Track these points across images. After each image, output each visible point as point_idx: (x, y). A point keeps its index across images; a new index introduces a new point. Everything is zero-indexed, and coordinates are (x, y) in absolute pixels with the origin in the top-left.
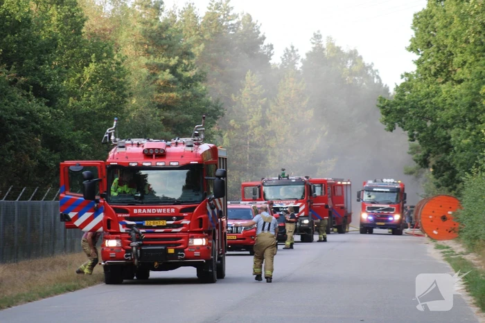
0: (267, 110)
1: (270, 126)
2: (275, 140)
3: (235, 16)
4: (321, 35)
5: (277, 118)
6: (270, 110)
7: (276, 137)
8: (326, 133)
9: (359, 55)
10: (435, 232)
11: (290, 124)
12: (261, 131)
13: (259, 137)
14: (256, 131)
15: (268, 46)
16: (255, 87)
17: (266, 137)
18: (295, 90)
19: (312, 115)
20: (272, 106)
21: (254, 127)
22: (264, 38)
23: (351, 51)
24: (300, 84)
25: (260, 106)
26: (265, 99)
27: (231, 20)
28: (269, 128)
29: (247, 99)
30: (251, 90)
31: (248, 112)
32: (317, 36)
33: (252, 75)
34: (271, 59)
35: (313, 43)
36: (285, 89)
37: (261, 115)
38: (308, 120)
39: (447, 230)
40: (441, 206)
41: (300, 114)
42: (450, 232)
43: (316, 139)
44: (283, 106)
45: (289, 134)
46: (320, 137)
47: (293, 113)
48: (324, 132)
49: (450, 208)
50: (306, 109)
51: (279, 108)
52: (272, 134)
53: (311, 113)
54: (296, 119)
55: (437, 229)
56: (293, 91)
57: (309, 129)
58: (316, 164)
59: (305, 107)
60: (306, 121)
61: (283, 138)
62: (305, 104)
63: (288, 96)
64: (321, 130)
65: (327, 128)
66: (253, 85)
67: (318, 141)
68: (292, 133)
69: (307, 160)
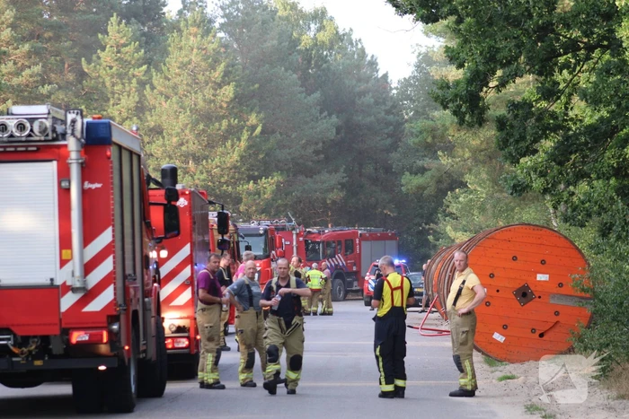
0: (148, 87)
1: (154, 118)
2: (160, 142)
5: (166, 101)
6: (153, 88)
7: (163, 138)
8: (259, 129)
9: (329, 15)
10: (498, 337)
11: (189, 113)
16: (125, 45)
17: (147, 139)
18: (199, 49)
19: (231, 95)
20: (157, 80)
21: (123, 120)
24: (209, 38)
25: (134, 81)
26: (145, 67)
28: (151, 121)
29: (111, 68)
30: (119, 52)
31: (113, 93)
33: (119, 23)
36: (180, 48)
37: (136, 98)
38: (225, 105)
39: (533, 331)
40: (515, 258)
41: (208, 92)
42: (541, 335)
43: (239, 140)
44: (177, 80)
45: (187, 132)
46: (245, 136)
47: (196, 93)
48: (253, 128)
49: (543, 262)
50: (220, 86)
51: (170, 83)
52: (158, 131)
53: (229, 91)
54: (201, 104)
55: (505, 327)
56: (195, 50)
57: (225, 123)
58: (240, 188)
59: (219, 80)
60: (221, 107)
61: (175, 140)
62: (217, 74)
63: (186, 60)
64: (248, 123)
65: (260, 120)
66: (122, 41)
67: (243, 144)
68: (192, 130)
69: (223, 180)
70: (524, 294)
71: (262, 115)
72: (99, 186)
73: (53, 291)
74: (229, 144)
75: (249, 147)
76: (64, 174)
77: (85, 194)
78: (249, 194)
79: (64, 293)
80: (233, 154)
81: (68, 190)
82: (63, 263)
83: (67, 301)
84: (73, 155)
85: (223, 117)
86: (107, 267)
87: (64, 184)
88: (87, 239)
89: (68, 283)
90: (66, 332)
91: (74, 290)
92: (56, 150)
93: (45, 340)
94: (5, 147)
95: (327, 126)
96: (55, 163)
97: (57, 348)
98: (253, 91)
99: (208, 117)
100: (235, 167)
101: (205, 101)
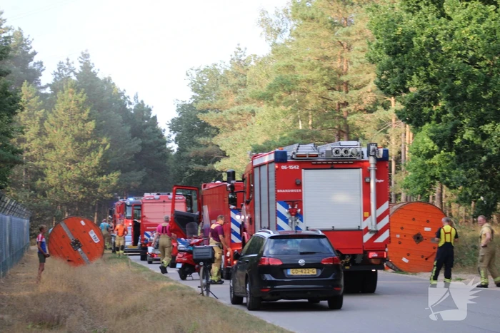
0: (46, 122)
1: (49, 139)
2: (54, 152)
3: (8, 29)
4: (88, 55)
5: (56, 130)
6: (48, 122)
7: (55, 150)
8: (108, 146)
10: (405, 260)
11: (71, 137)
12: (39, 144)
13: (36, 150)
14: (34, 144)
15: (38, 63)
16: (31, 98)
17: (45, 151)
18: (75, 101)
19: (93, 127)
20: (50, 117)
21: (32, 140)
22: (35, 53)
23: (105, 79)
24: (80, 95)
25: (38, 118)
26: (42, 111)
27: (4, 32)
28: (47, 141)
30: (27, 101)
31: (25, 125)
32: (85, 55)
33: (28, 86)
34: (41, 75)
35: (81, 62)
36: (63, 100)
37: (38, 128)
38: (89, 132)
39: (423, 257)
40: (414, 219)
41: (80, 126)
42: (426, 259)
43: (98, 152)
44: (62, 118)
45: (69, 147)
46: (101, 150)
47: (73, 125)
48: (105, 146)
49: (428, 221)
50: (86, 121)
51: (58, 120)
52: (51, 146)
53: (92, 125)
54: (76, 131)
55: (408, 255)
56: (73, 102)
57: (89, 142)
58: (98, 179)
59: (86, 119)
60: (87, 134)
61: (64, 151)
62: (85, 116)
63: (68, 106)
64: (102, 143)
65: (108, 141)
66: (30, 96)
67: (100, 154)
68: (72, 146)
69: (89, 174)
70: (418, 238)
71: (109, 139)
72: (382, 181)
73: (360, 232)
74: (92, 154)
75: (103, 156)
76: (366, 174)
77: (377, 185)
78: (104, 182)
79: (365, 233)
80: (95, 159)
81: (369, 183)
82: (365, 218)
83: (367, 237)
84: (372, 166)
85: (88, 139)
86: (386, 221)
87: (367, 180)
88: (378, 205)
89: (369, 229)
90: (366, 253)
91: (371, 232)
92: (361, 163)
93: (354, 256)
94: (327, 161)
95: (136, 145)
96: (361, 169)
97: (359, 260)
98: (102, 125)
99: (79, 139)
100: (96, 167)
101: (78, 130)
